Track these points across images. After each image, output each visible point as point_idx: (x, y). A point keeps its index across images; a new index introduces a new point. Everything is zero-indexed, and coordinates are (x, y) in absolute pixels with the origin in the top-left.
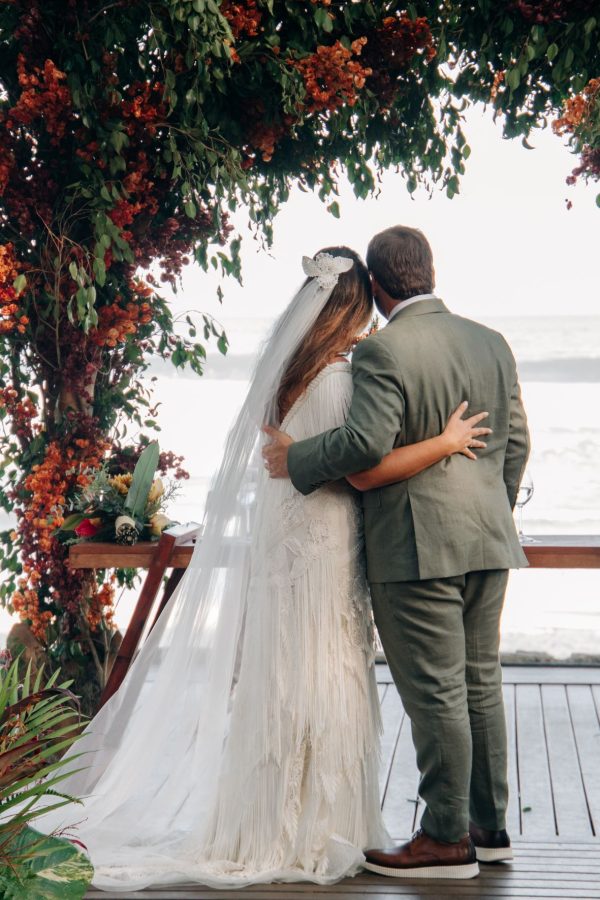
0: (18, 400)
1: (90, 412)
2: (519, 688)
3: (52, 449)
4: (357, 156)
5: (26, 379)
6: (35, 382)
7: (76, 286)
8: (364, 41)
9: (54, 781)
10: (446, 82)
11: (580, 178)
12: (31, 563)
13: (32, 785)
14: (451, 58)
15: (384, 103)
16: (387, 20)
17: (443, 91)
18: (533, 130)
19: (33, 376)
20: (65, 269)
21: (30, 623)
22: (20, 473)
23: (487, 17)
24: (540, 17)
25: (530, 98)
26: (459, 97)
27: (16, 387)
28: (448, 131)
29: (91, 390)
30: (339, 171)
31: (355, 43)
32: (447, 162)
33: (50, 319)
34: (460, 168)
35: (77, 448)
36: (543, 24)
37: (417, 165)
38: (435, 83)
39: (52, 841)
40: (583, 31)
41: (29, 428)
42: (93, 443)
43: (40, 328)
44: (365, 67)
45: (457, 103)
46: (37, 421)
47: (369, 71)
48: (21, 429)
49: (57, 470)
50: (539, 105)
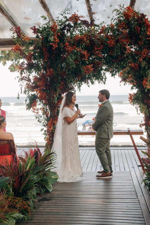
0: (47, 112)
1: (56, 114)
2: (115, 150)
3: (51, 119)
4: (92, 79)
5: (47, 110)
6: (49, 110)
7: (54, 97)
8: (93, 65)
9: (53, 165)
10: (103, 69)
11: (121, 82)
12: (48, 134)
13: (50, 165)
14: (104, 66)
15: (95, 72)
16: (95, 62)
17: (103, 70)
18: (115, 76)
19: (48, 109)
20: (53, 95)
21: (48, 142)
22: (47, 122)
23: (109, 62)
24: (116, 62)
25: (115, 71)
26: (105, 71)
27: (46, 111)
28: (104, 76)
29: (56, 111)
30: (89, 81)
31: (91, 65)
32: (104, 80)
33: (51, 101)
34: (105, 81)
35: (55, 119)
36: (116, 63)
37: (100, 80)
38: (102, 69)
39: (53, 172)
40: (121, 64)
41: (48, 116)
42: (56, 118)
43: (50, 103)
44: (93, 68)
45: (105, 72)
46: (49, 115)
47: (93, 69)
48: (47, 116)
49: (52, 122)
50: (116, 72)
